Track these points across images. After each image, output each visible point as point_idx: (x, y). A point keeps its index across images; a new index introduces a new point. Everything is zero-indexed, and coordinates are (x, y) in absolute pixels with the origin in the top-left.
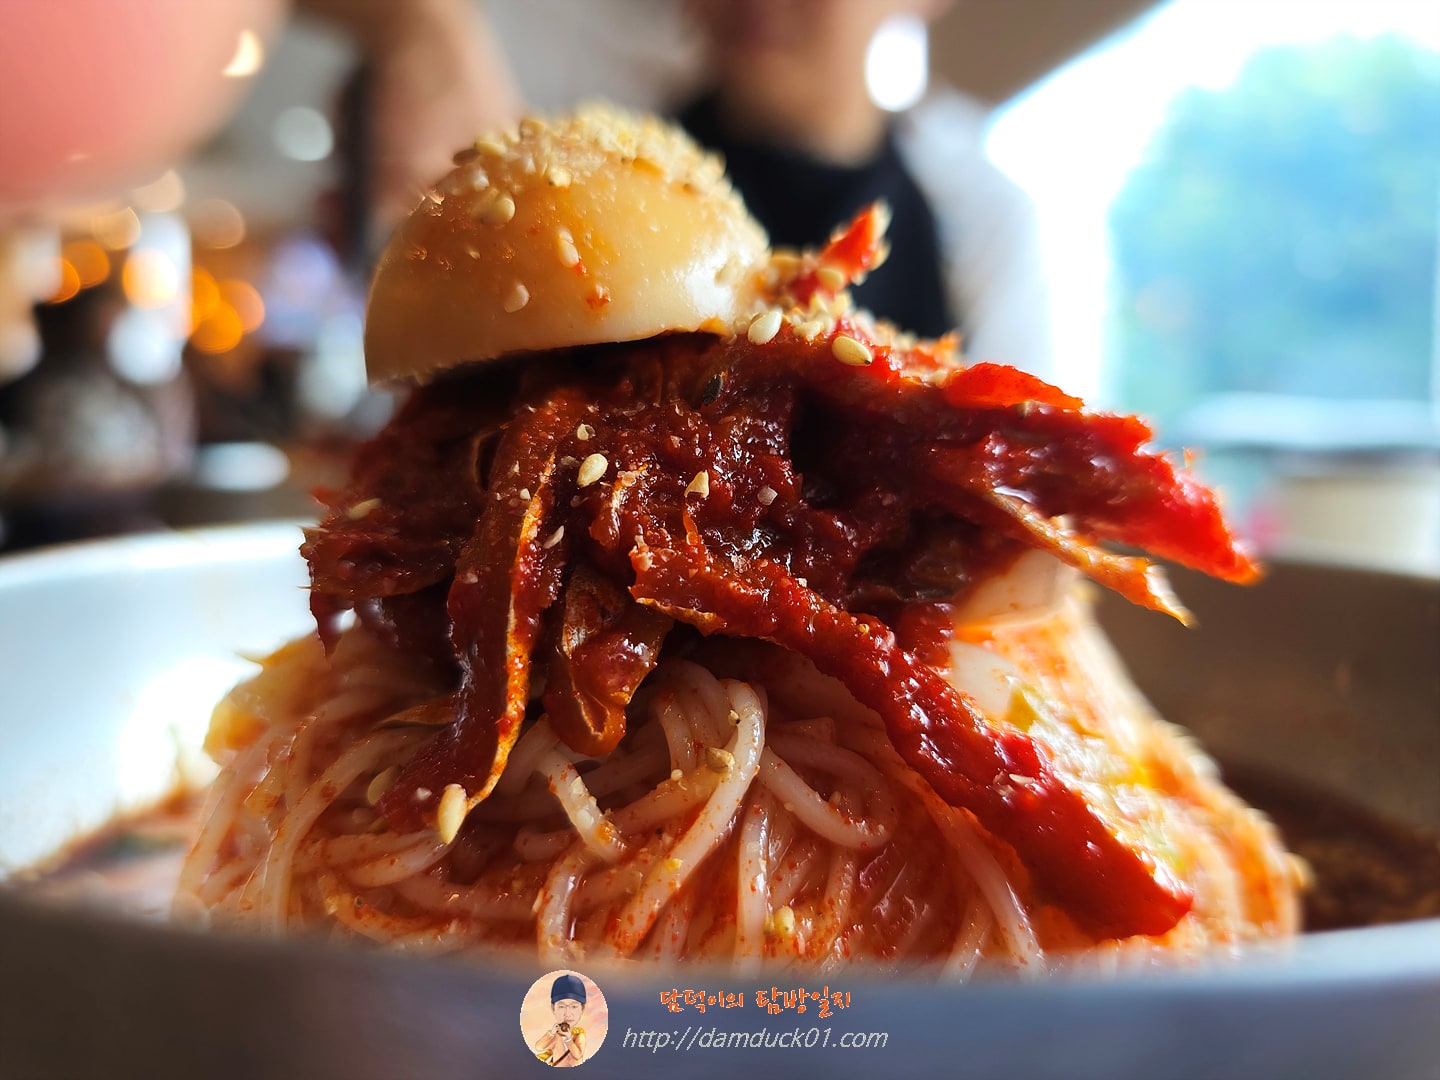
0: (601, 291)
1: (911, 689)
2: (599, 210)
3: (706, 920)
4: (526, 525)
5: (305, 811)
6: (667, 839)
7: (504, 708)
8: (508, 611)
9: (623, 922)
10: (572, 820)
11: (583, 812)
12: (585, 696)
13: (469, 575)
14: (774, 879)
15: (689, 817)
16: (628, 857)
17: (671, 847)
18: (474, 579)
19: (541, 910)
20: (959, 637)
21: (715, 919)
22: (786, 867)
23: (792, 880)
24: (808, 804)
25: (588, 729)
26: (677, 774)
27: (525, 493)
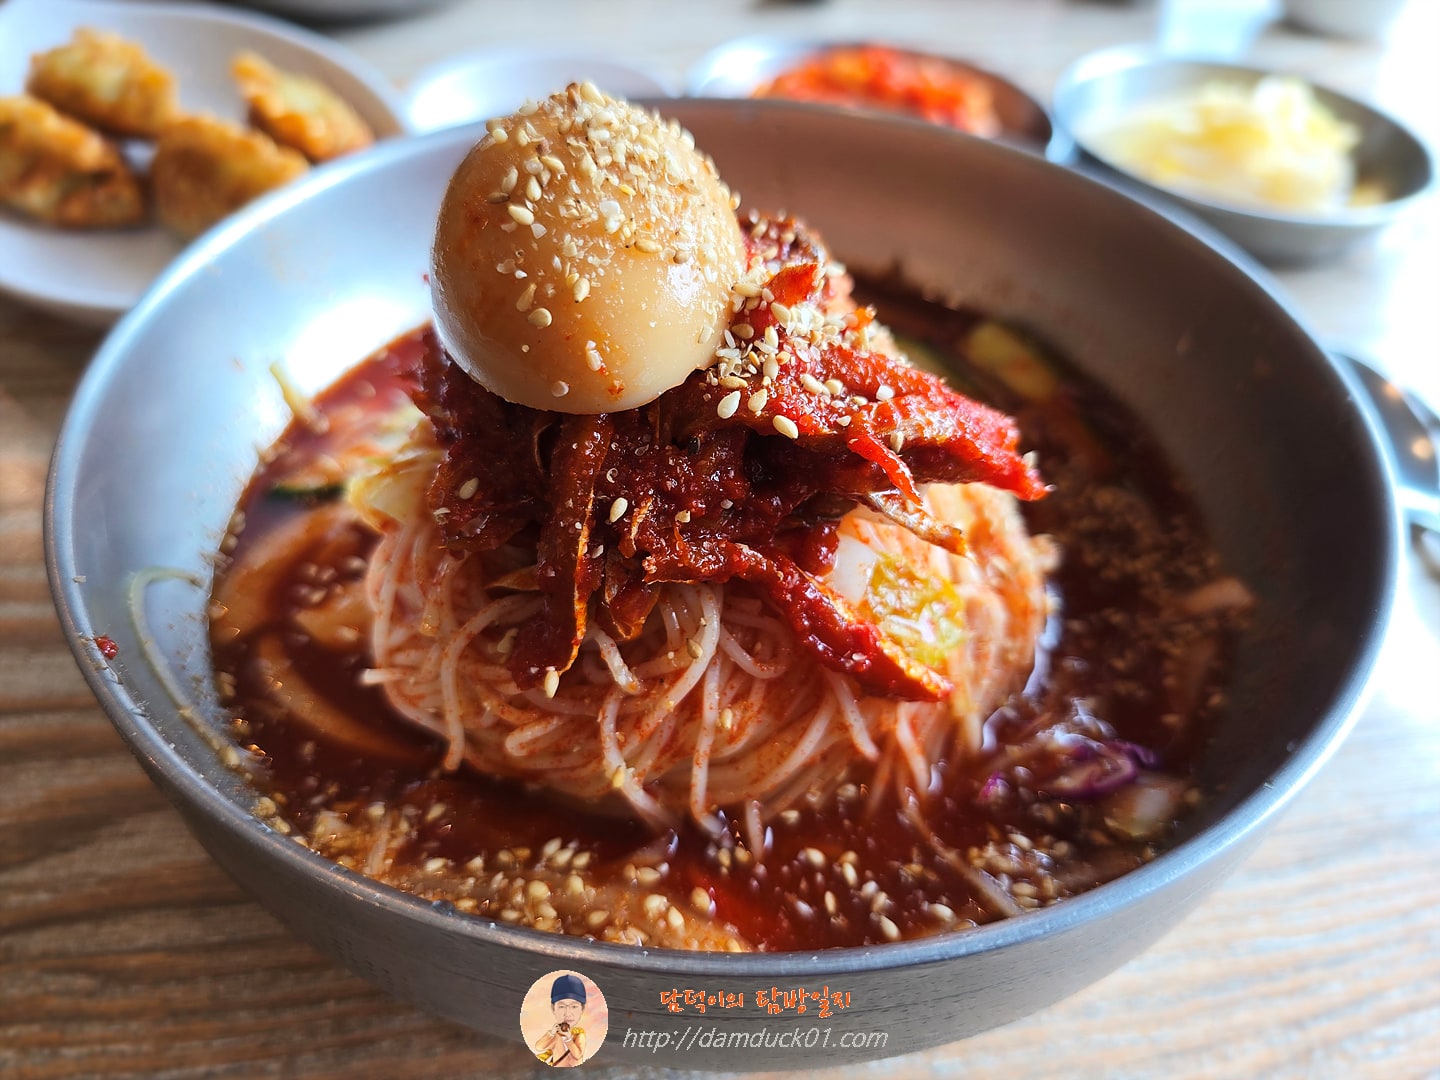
0: (617, 383)
1: (802, 605)
2: (613, 316)
3: (686, 714)
4: (580, 546)
5: (457, 644)
6: (666, 686)
7: (575, 635)
8: (574, 591)
9: (644, 723)
10: (616, 680)
11: (623, 676)
12: (619, 622)
13: (549, 571)
14: (722, 693)
15: (678, 674)
16: (645, 696)
17: (668, 690)
18: (553, 574)
19: (602, 721)
20: (844, 533)
21: (692, 714)
22: (728, 688)
23: (731, 694)
24: (745, 660)
25: (622, 636)
26: (671, 655)
27: (578, 525)
